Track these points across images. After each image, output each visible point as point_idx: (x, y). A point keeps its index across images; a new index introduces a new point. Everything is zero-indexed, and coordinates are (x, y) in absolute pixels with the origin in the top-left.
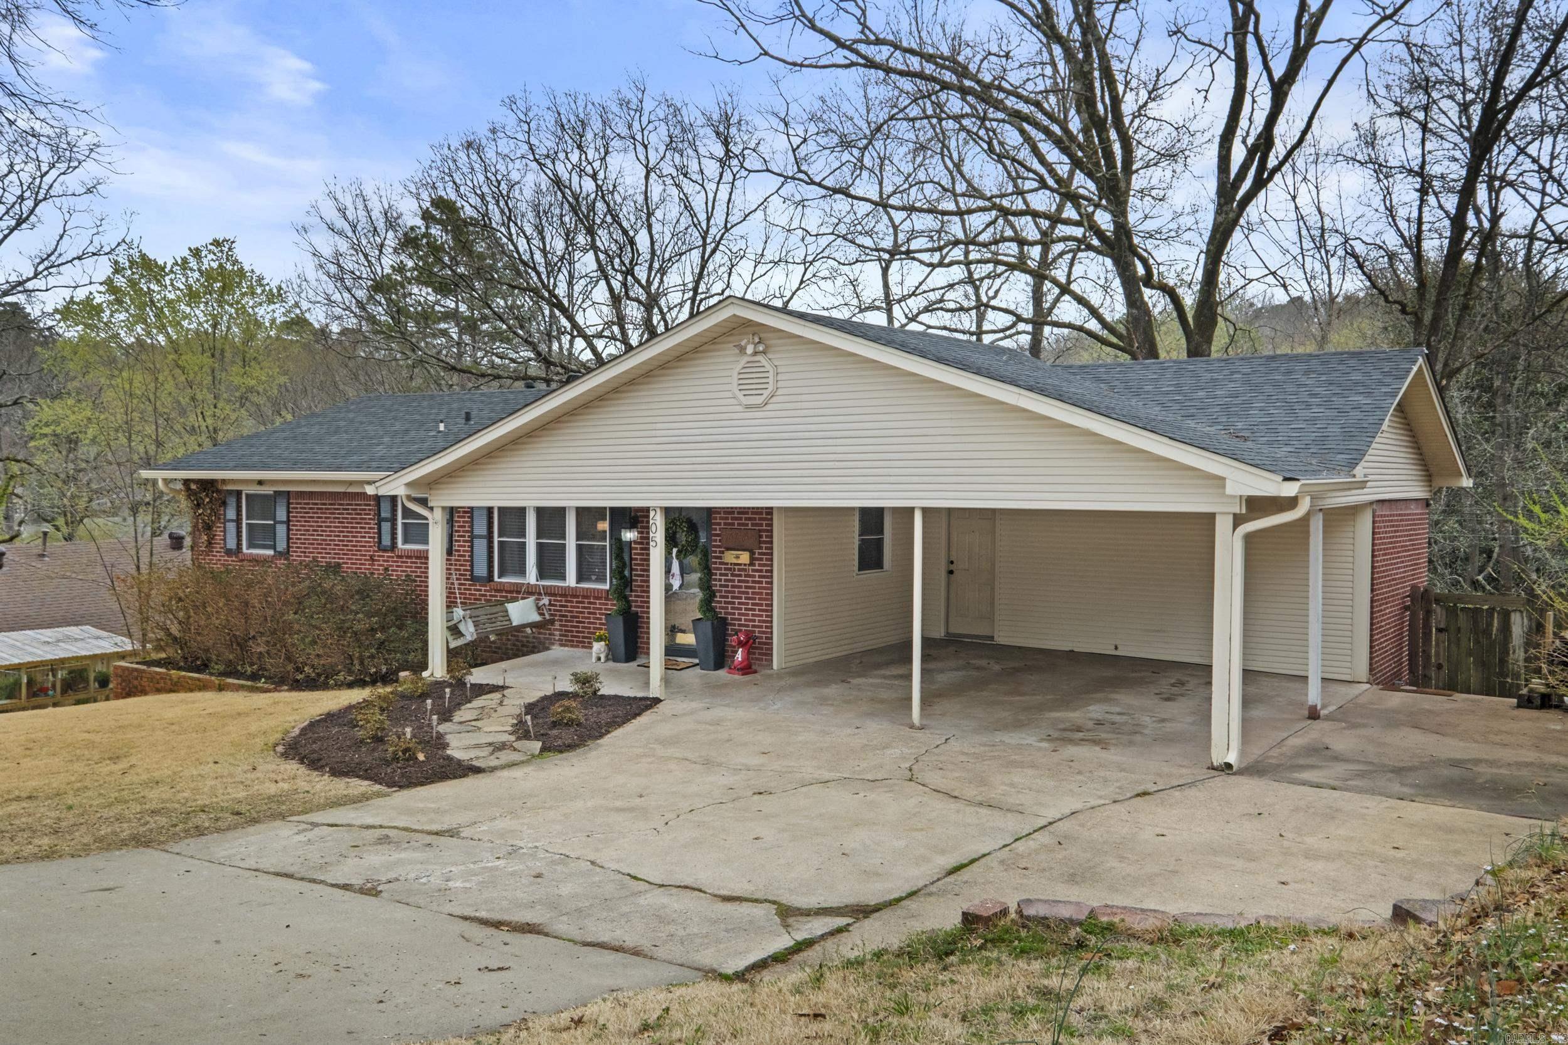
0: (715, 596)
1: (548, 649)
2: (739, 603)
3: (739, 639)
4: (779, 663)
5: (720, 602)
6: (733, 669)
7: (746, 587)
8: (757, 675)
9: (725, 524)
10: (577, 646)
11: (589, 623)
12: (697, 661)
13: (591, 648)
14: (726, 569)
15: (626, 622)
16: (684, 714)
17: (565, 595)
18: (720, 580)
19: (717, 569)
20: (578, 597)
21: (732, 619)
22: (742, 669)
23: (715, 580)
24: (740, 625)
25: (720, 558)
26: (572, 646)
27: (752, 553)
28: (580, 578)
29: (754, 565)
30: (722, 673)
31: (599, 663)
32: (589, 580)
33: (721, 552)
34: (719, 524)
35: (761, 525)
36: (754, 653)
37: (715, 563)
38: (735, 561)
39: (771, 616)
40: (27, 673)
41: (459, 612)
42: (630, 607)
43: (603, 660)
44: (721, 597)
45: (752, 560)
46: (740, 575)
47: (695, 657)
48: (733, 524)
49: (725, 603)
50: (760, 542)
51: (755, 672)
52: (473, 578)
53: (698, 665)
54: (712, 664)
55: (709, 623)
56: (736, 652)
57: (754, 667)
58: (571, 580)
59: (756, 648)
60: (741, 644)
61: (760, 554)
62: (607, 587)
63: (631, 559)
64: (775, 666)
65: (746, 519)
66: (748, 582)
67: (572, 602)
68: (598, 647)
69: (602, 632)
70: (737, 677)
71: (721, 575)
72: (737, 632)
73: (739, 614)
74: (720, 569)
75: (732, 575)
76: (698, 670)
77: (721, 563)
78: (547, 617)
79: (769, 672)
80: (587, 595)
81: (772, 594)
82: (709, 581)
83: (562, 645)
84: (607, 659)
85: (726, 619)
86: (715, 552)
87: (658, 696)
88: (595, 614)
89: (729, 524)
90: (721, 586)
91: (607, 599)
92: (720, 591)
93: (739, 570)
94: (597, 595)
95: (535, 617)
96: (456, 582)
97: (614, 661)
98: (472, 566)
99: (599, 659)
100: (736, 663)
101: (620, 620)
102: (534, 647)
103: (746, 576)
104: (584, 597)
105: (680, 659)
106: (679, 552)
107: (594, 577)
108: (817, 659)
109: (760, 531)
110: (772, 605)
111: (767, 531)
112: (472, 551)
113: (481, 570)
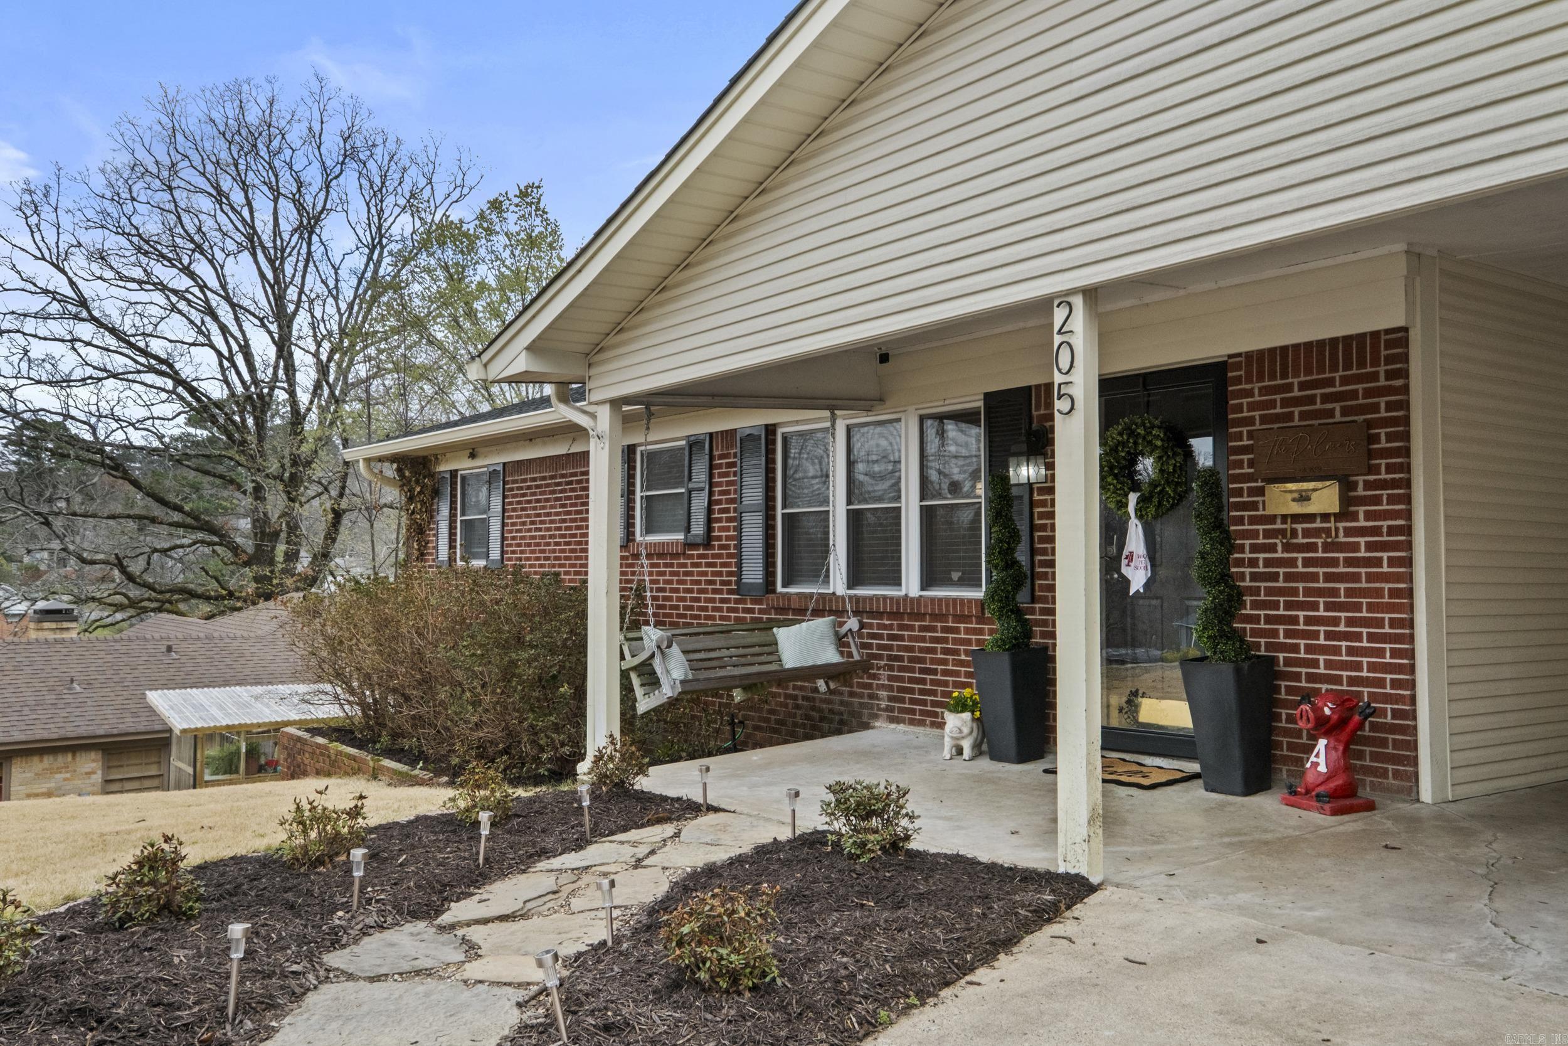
0: (1242, 605)
1: (866, 726)
2: (1309, 621)
3: (1317, 710)
4: (1438, 785)
5: (1255, 619)
6: (1296, 795)
7: (1329, 577)
8: (1376, 816)
9: (1264, 419)
10: (921, 723)
11: (945, 673)
12: (1194, 767)
13: (941, 725)
14: (1268, 534)
15: (1016, 668)
16: (1173, 961)
17: (895, 615)
18: (1253, 563)
19: (1245, 535)
20: (920, 616)
21: (1288, 662)
22: (1334, 795)
23: (1240, 563)
24: (1311, 678)
25: (1254, 506)
26: (912, 722)
27: (1347, 487)
28: (927, 582)
29: (1354, 517)
30: (1268, 803)
31: (957, 761)
32: (947, 582)
33: (1253, 492)
34: (1250, 421)
35: (1375, 408)
36: (1360, 755)
37: (1240, 521)
38: (1296, 509)
39: (1411, 654)
40: (246, 739)
41: (652, 635)
42: (1028, 634)
43: (967, 752)
44: (1256, 605)
45: (1348, 501)
46: (1312, 547)
47: (1191, 757)
48: (1289, 417)
49: (1269, 619)
50: (1371, 454)
51: (1370, 807)
52: (741, 589)
53: (1196, 776)
54: (1237, 776)
55: (1227, 669)
56: (1309, 749)
57: (1365, 793)
58: (911, 584)
59: (1367, 741)
60: (1323, 727)
61: (1368, 485)
62: (979, 594)
63: (1033, 528)
64: (1426, 793)
65: (1326, 398)
66: (1334, 562)
67: (911, 628)
68: (957, 723)
69: (967, 692)
70: (1318, 818)
71: (1255, 548)
72: (1307, 696)
73: (1309, 649)
74: (1254, 534)
75: (1287, 548)
76: (1197, 792)
77: (1254, 520)
78: (857, 657)
79: (1406, 808)
80: (940, 612)
81: (1410, 593)
82: (1225, 562)
83: (892, 720)
84: (978, 751)
85: (1273, 661)
86: (1239, 492)
87: (1083, 871)
88: (956, 652)
89: (1277, 418)
90: (1255, 577)
91: (981, 619)
92: (1256, 591)
93: (1307, 533)
94: (960, 612)
95: (830, 656)
96: (645, 562)
97: (993, 758)
98: (739, 565)
99: (960, 751)
100: (1310, 778)
101: (1004, 662)
102: (842, 722)
103: (1327, 547)
104: (935, 617)
105: (1148, 761)
106: (1143, 501)
107: (955, 576)
108: (1533, 779)
109: (1369, 424)
110: (1411, 624)
111: (1394, 421)
112: (739, 538)
113: (753, 574)
